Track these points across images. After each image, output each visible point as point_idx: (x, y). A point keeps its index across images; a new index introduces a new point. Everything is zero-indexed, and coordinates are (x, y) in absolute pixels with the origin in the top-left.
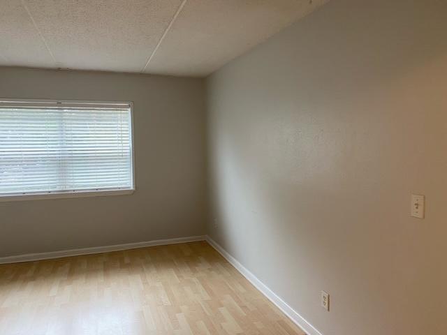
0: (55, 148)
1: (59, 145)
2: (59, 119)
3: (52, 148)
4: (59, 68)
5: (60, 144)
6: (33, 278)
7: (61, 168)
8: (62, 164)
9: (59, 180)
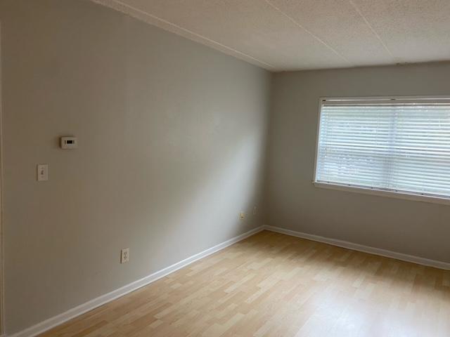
0: (384, 145)
1: (387, 143)
2: (392, 116)
3: (381, 144)
4: (398, 64)
5: (389, 141)
6: (344, 264)
7: (387, 166)
8: (388, 161)
9: (384, 177)
